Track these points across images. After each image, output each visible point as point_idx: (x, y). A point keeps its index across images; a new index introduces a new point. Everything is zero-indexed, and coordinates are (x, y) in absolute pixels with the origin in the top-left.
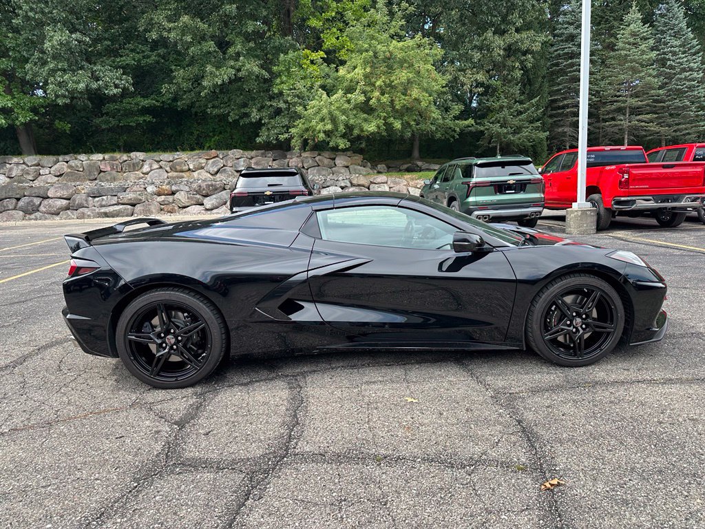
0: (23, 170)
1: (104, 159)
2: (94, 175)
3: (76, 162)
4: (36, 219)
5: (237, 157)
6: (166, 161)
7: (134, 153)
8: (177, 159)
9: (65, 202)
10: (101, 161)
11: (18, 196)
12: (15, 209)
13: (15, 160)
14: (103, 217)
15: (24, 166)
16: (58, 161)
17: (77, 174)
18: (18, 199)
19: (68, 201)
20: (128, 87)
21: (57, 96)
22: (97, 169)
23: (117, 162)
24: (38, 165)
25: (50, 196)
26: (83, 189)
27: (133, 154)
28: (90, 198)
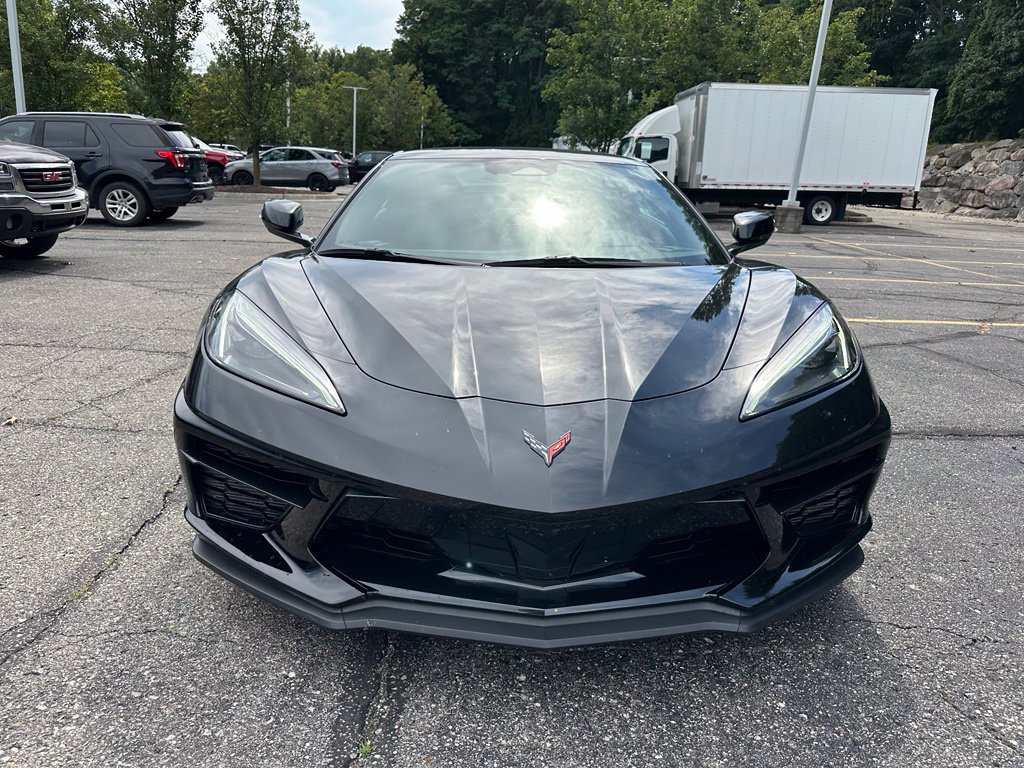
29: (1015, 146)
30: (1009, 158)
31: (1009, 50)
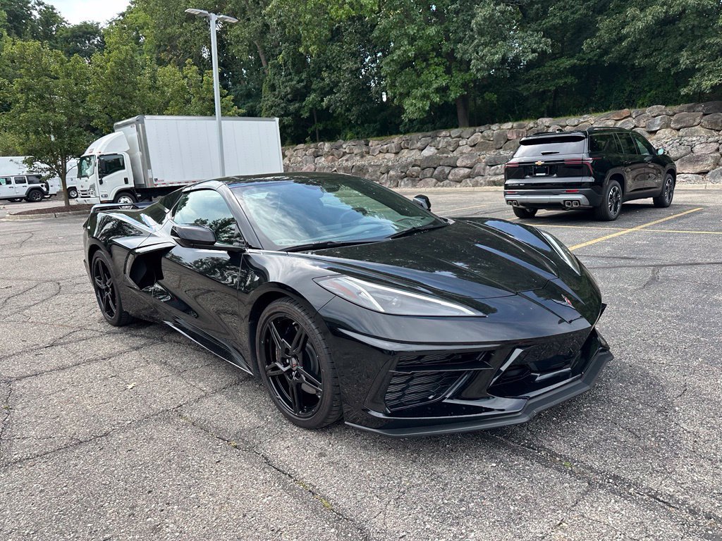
0: (447, 142)
1: (512, 127)
2: (501, 144)
3: (489, 132)
4: (443, 186)
5: (653, 115)
6: (571, 126)
7: (541, 119)
8: (582, 122)
9: (467, 170)
10: (510, 129)
11: (435, 166)
12: (431, 177)
13: (444, 133)
14: (492, 186)
15: (449, 138)
16: (475, 132)
17: (487, 143)
18: (435, 168)
19: (469, 170)
20: (546, 50)
21: (478, 70)
22: (504, 138)
23: (524, 130)
24: (460, 137)
25: (458, 165)
26: (484, 158)
27: (539, 121)
28: (488, 167)
29: (306, 148)
30: (306, 155)
31: (287, 94)
